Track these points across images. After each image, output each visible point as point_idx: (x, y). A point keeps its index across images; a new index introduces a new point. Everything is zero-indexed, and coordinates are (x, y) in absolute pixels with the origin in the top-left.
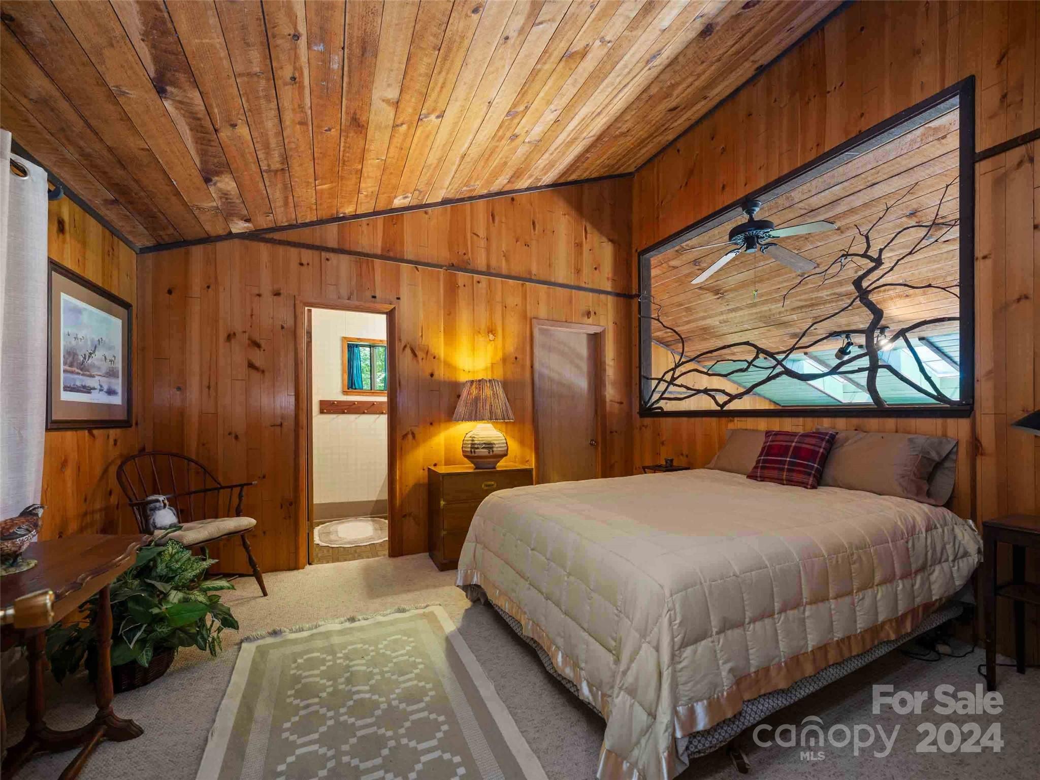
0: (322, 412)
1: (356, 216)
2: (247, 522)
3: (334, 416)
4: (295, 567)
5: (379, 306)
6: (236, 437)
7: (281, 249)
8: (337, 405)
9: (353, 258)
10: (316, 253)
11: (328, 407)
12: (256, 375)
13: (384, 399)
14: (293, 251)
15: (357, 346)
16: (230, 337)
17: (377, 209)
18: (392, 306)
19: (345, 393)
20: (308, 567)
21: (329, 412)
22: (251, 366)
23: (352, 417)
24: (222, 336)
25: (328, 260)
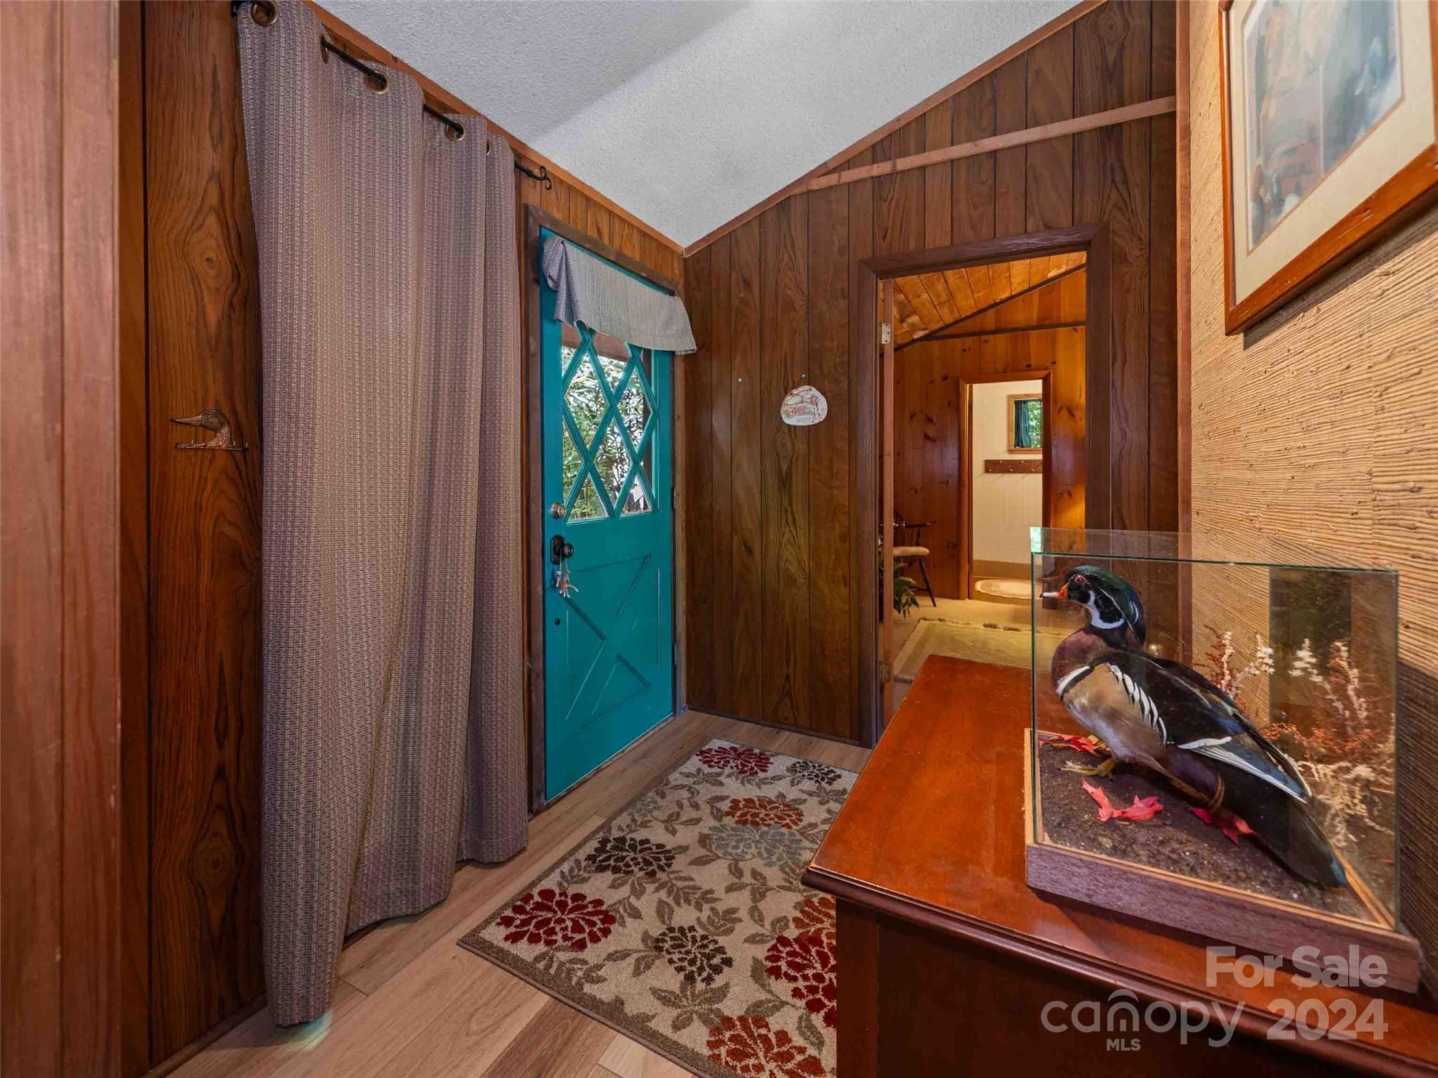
0: (987, 471)
1: (1012, 297)
2: (923, 550)
3: (1000, 475)
4: (957, 597)
5: (1034, 373)
6: (916, 491)
7: (949, 342)
8: (1002, 465)
9: (1008, 335)
10: (976, 338)
11: (993, 467)
12: (929, 443)
13: (1039, 457)
14: (957, 341)
15: (1025, 402)
16: (912, 416)
17: (1032, 285)
18: (1046, 372)
19: (1011, 451)
20: (967, 600)
21: (994, 472)
22: (927, 437)
23: (1019, 476)
24: (908, 416)
25: (986, 341)
